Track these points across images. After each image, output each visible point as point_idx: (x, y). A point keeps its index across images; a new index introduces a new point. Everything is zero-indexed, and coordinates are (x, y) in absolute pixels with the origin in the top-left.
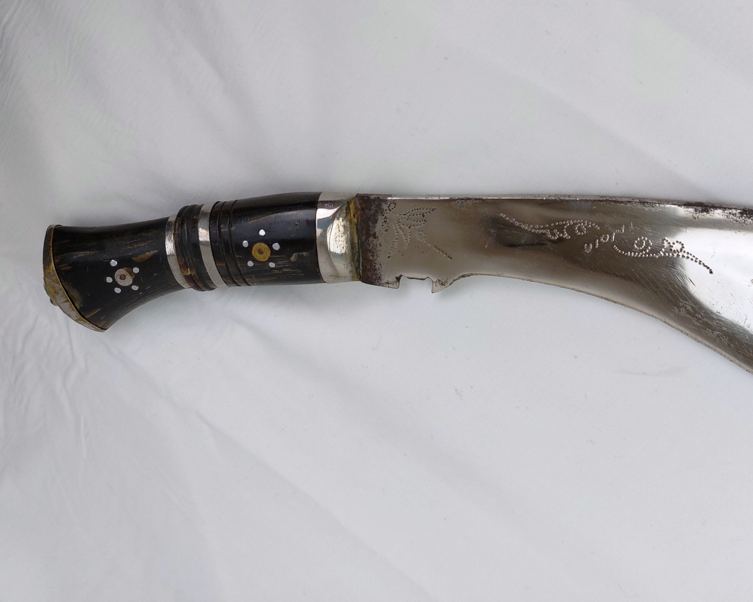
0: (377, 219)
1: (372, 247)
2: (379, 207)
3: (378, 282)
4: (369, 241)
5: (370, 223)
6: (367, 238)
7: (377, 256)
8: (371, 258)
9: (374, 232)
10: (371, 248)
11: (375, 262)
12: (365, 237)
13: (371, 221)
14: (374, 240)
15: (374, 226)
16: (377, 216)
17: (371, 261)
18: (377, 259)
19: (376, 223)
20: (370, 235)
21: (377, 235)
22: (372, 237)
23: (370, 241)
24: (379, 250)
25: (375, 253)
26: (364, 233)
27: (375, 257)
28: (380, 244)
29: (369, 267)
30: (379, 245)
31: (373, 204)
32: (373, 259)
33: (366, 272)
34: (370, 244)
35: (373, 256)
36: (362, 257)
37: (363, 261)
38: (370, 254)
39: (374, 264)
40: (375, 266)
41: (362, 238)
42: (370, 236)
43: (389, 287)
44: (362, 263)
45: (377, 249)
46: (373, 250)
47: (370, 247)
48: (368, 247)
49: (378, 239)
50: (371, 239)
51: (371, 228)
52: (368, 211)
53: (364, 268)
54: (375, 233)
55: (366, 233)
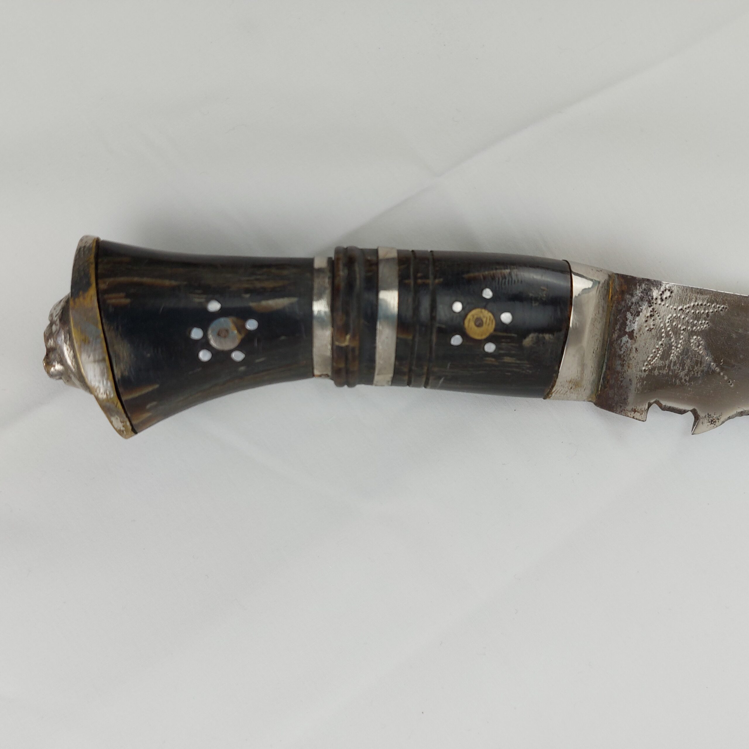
0: (639, 310)
1: (624, 352)
2: (647, 294)
3: (621, 407)
4: (621, 341)
5: (629, 315)
6: (620, 337)
7: (629, 367)
8: (619, 368)
9: (632, 329)
10: (622, 352)
11: (623, 375)
12: (616, 335)
13: (631, 313)
14: (629, 340)
15: (633, 320)
16: (641, 306)
17: (618, 373)
18: (627, 371)
19: (638, 315)
20: (626, 333)
21: (635, 335)
22: (627, 336)
23: (623, 342)
24: (633, 357)
25: (626, 361)
26: (616, 328)
27: (626, 368)
28: (636, 349)
29: (612, 382)
30: (634, 349)
31: (638, 287)
32: (621, 370)
33: (606, 389)
34: (622, 347)
35: (623, 365)
36: (607, 365)
37: (605, 372)
38: (619, 362)
39: (621, 377)
40: (622, 381)
41: (612, 335)
42: (625, 335)
43: (633, 418)
44: (604, 374)
45: (631, 356)
46: (624, 356)
47: (621, 350)
48: (618, 350)
49: (635, 341)
50: (625, 338)
51: (628, 322)
52: (628, 296)
53: (606, 383)
54: (633, 331)
55: (620, 330)
